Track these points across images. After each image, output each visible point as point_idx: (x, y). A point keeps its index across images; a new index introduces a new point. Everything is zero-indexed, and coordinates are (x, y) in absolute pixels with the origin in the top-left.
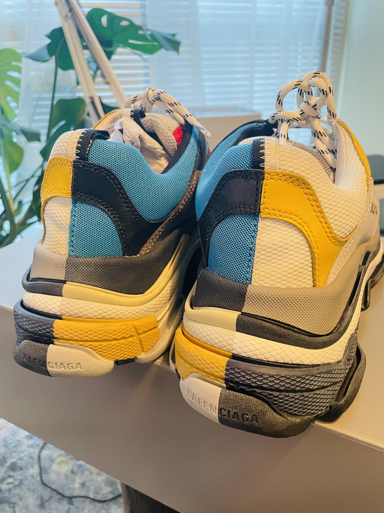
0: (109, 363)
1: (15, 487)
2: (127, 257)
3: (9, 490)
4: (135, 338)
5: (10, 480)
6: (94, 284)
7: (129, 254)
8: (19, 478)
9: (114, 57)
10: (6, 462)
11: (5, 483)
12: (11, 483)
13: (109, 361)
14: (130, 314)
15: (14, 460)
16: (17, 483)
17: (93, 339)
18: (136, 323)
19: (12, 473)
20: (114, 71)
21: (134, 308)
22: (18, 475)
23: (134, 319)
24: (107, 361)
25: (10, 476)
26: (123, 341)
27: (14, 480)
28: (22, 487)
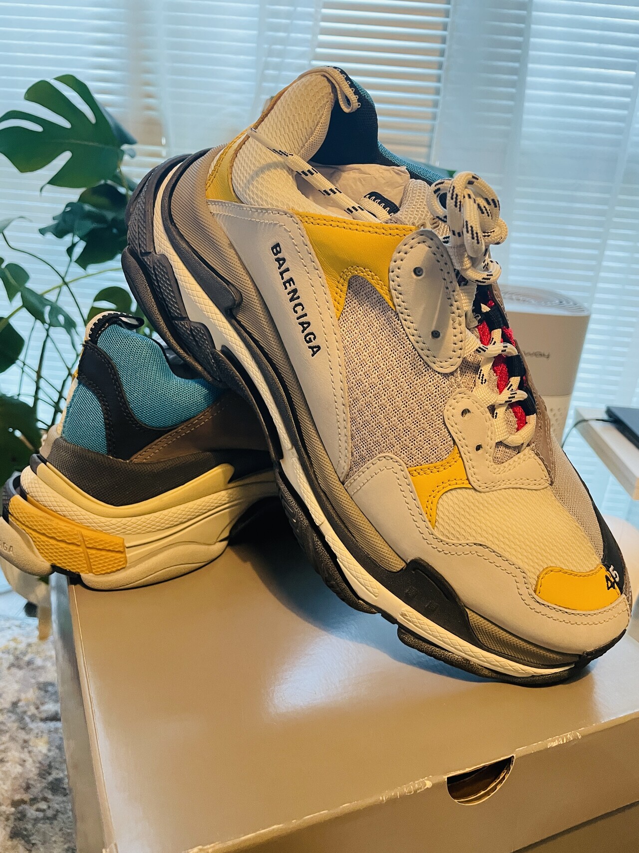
0: (43, 563)
1: (46, 818)
2: (111, 457)
3: (36, 820)
4: (81, 549)
5: (43, 805)
6: (64, 473)
7: (115, 455)
8: (57, 806)
10: (50, 774)
11: (35, 807)
12: (43, 811)
13: (45, 561)
14: (85, 520)
15: (61, 775)
16: (50, 813)
17: (41, 532)
18: (85, 532)
19: (49, 796)
21: (92, 516)
22: (57, 801)
23: (89, 528)
24: (43, 559)
25: (45, 799)
26: (63, 545)
27: (49, 807)
28: (55, 822)
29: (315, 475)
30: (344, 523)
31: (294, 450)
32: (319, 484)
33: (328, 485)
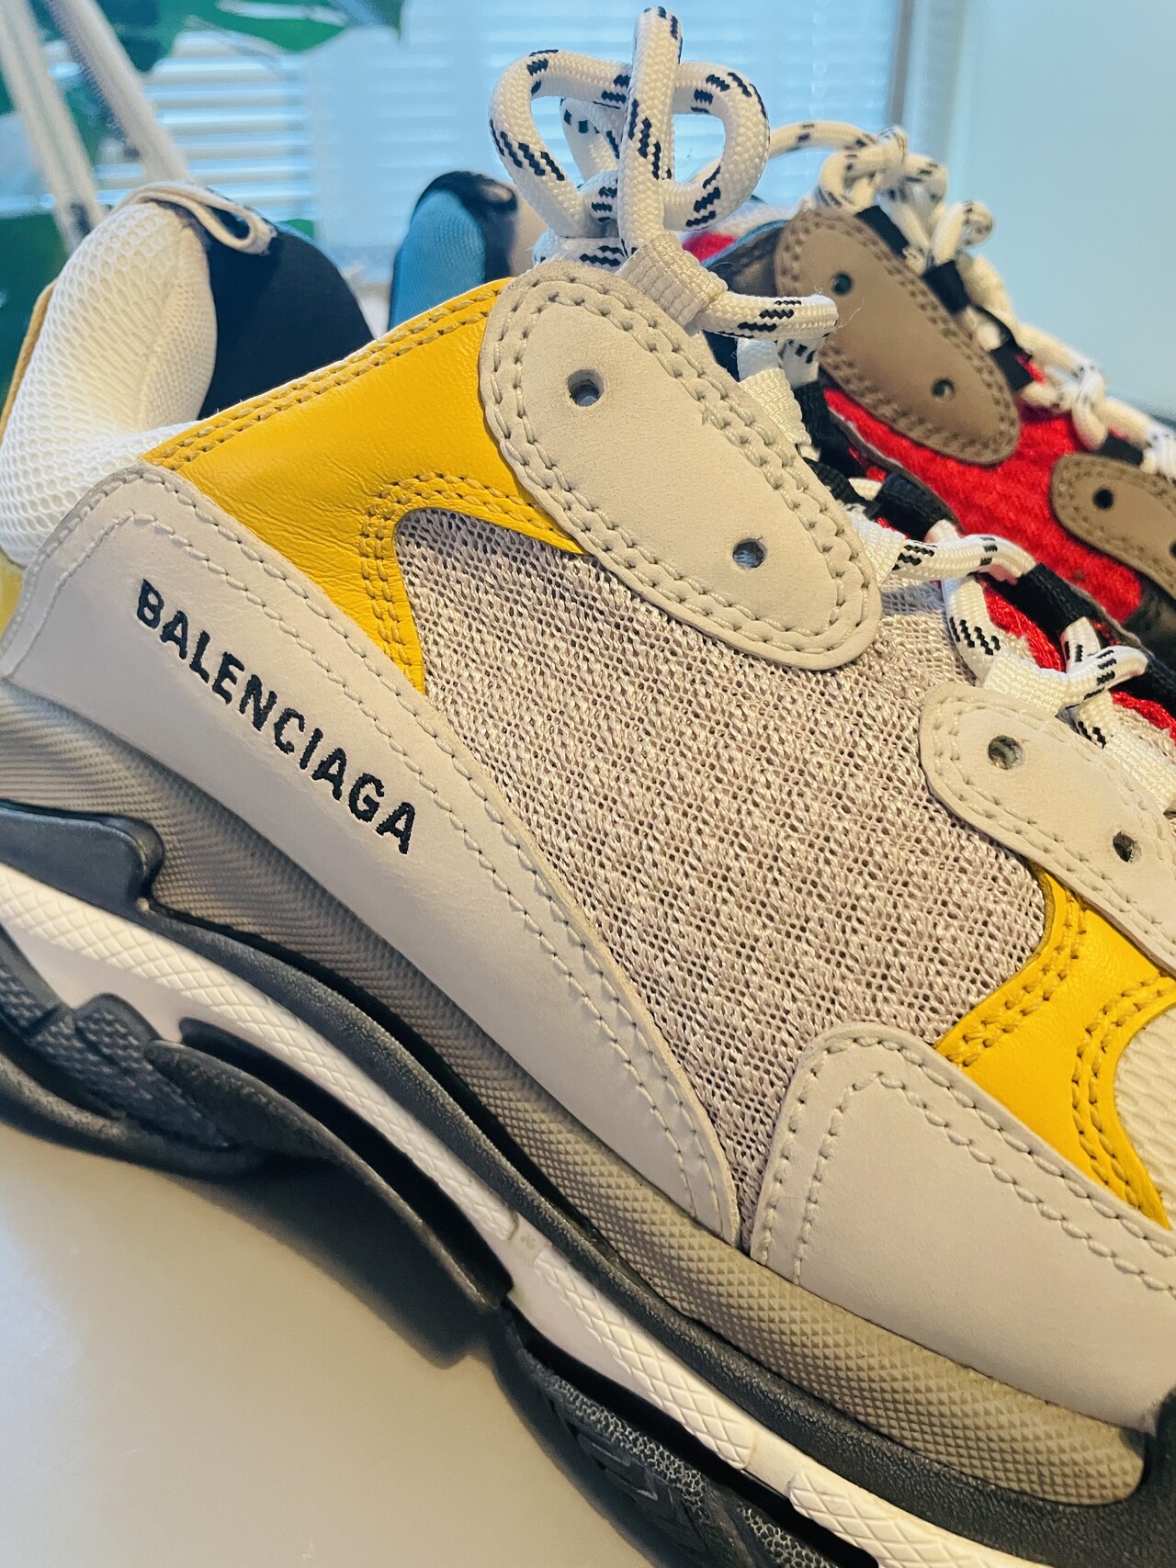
9: (164, 68)
20: (161, 116)
29: (636, 1275)
30: (829, 1406)
31: (526, 1228)
32: (663, 1300)
33: (692, 1286)
